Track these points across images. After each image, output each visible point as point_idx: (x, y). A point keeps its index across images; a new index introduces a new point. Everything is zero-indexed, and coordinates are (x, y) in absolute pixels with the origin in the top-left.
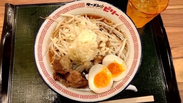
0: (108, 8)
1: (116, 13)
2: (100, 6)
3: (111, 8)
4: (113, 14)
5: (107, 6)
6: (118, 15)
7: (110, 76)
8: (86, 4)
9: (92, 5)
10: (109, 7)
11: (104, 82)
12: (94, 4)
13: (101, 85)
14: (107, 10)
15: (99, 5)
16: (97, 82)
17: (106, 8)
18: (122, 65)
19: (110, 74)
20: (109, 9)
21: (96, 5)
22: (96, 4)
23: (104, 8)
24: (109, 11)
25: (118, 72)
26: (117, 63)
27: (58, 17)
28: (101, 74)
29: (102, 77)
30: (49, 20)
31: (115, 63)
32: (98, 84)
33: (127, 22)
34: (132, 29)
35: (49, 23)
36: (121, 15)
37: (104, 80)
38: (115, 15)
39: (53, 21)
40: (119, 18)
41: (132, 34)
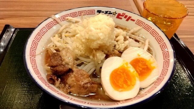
0: (121, 14)
1: (131, 18)
2: (113, 14)
3: (125, 14)
4: (127, 20)
6: (134, 20)
7: (135, 75)
8: (97, 11)
9: (103, 12)
10: (123, 14)
11: (125, 82)
12: (106, 12)
13: (121, 86)
14: (120, 17)
15: (111, 12)
16: (114, 80)
17: (119, 15)
18: (149, 60)
19: (134, 72)
20: (123, 16)
21: (108, 13)
22: (108, 11)
23: (116, 15)
24: (123, 17)
25: (145, 71)
26: (142, 59)
27: (63, 20)
28: (121, 70)
29: (122, 75)
30: (52, 20)
31: (139, 58)
32: (117, 84)
33: (147, 25)
34: (153, 30)
35: (52, 23)
36: (138, 20)
37: (126, 79)
38: (130, 21)
39: (57, 23)
40: (136, 23)
41: (154, 36)
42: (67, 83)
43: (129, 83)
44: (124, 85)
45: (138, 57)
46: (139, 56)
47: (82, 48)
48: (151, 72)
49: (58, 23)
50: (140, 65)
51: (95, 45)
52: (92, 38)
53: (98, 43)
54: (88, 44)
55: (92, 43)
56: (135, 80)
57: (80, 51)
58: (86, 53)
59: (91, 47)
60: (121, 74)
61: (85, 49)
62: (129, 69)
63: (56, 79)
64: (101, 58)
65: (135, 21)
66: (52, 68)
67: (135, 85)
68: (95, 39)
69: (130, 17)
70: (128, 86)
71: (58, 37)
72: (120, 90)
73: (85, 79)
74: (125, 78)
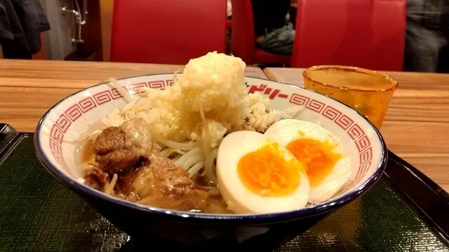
0: (258, 87)
1: (280, 93)
3: (265, 86)
4: (272, 97)
5: (255, 85)
6: (285, 96)
10: (262, 86)
11: (275, 178)
13: (264, 185)
17: (254, 88)
18: (326, 142)
20: (262, 90)
23: (249, 88)
25: (320, 164)
29: (267, 165)
30: (109, 89)
32: (256, 180)
33: (313, 102)
34: (329, 108)
35: (108, 93)
36: (294, 94)
37: (275, 173)
38: (277, 98)
39: (118, 96)
40: (290, 101)
41: (332, 118)
42: (133, 190)
43: (284, 180)
44: (273, 184)
45: (300, 137)
46: (302, 134)
47: (173, 118)
48: (334, 165)
49: (122, 97)
50: (306, 151)
51: (202, 100)
52: (197, 84)
53: (209, 96)
54: (187, 100)
55: (197, 96)
56: (299, 176)
57: (168, 125)
58: (181, 129)
59: (195, 107)
60: (264, 162)
61: (180, 118)
62: (281, 155)
63: (107, 178)
64: (216, 135)
65: (289, 98)
66: (99, 158)
67: (298, 185)
68: (203, 85)
69: (277, 92)
70: (284, 186)
71: (119, 114)
72: (264, 192)
73: (178, 176)
74: (274, 171)
